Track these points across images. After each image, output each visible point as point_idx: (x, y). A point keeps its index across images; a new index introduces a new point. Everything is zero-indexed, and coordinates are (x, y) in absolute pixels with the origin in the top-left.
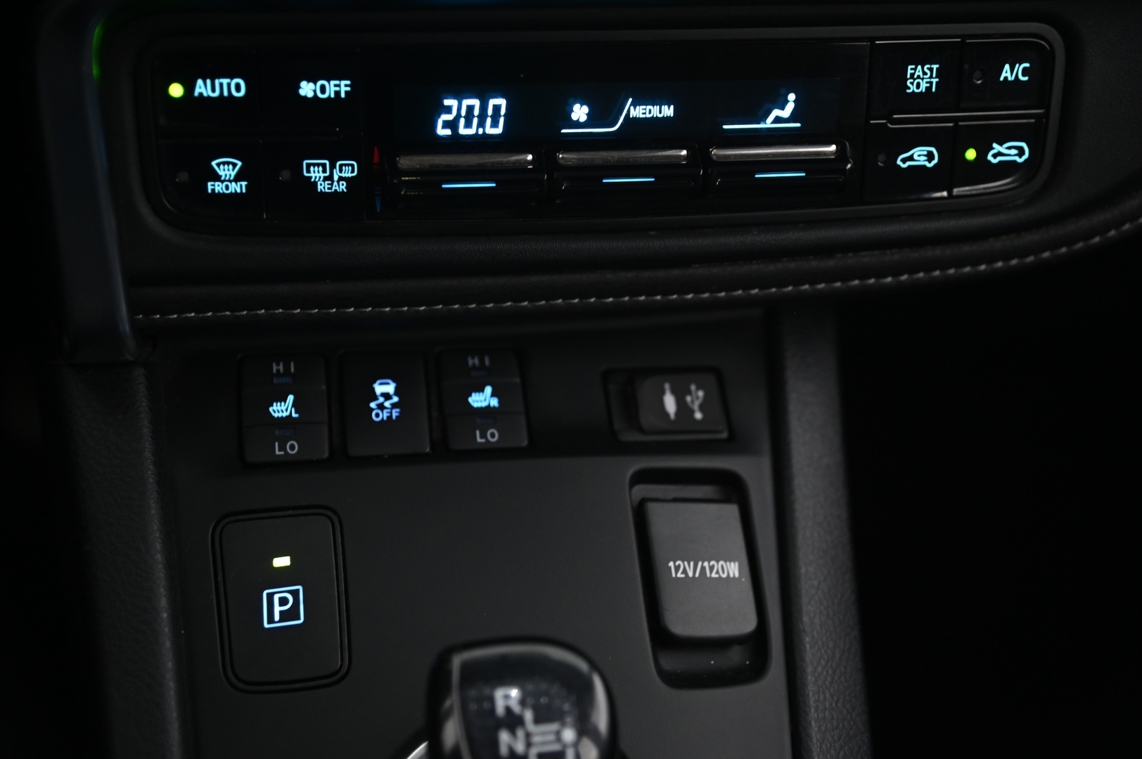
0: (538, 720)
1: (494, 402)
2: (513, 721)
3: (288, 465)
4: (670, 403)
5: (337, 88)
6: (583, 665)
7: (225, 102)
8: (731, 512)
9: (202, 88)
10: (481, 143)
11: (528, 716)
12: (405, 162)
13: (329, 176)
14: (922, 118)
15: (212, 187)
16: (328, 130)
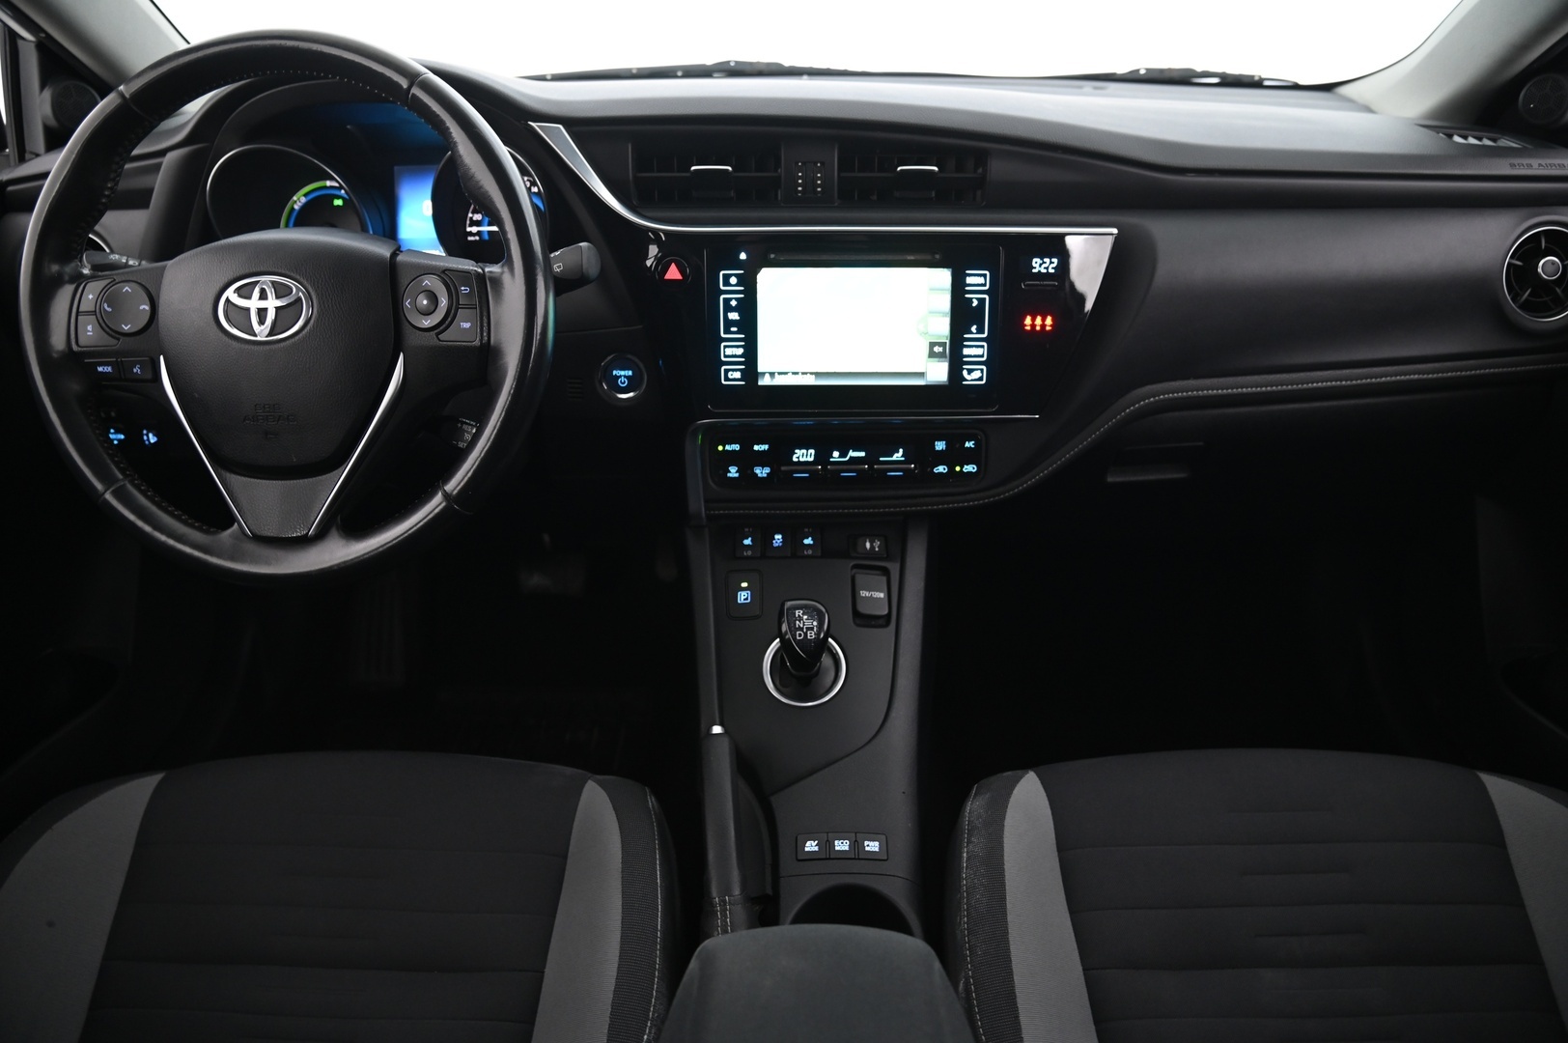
0: (809, 618)
1: (812, 542)
2: (800, 619)
3: (748, 558)
4: (868, 545)
5: (765, 447)
6: (824, 610)
7: (734, 451)
8: (884, 579)
9: (728, 447)
10: (807, 463)
11: (804, 617)
12: (783, 468)
13: (762, 472)
14: (941, 457)
15: (729, 475)
16: (762, 459)
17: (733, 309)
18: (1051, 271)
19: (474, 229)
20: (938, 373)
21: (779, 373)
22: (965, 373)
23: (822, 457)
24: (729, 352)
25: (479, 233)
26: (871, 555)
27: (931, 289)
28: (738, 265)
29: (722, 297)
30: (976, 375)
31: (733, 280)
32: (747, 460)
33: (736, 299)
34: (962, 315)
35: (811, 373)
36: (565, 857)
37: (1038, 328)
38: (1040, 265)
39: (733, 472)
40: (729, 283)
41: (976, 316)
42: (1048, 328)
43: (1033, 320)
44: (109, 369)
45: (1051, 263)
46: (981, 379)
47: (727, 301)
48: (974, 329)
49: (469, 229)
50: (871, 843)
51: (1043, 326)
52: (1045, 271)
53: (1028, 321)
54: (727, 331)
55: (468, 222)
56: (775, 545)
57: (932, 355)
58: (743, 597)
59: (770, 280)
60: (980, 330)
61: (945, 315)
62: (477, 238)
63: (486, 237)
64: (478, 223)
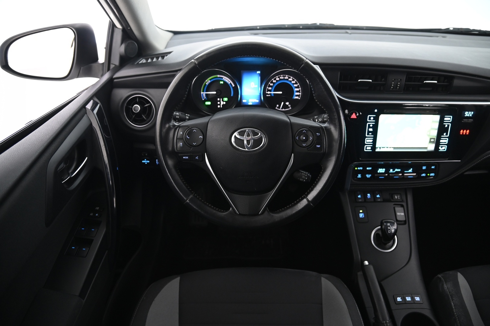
0: (392, 226)
1: (379, 196)
2: (389, 226)
3: (360, 202)
4: (396, 197)
5: (370, 168)
7: (360, 170)
8: (403, 208)
9: (359, 168)
10: (382, 173)
11: (390, 226)
12: (375, 175)
13: (368, 176)
14: (424, 171)
15: (358, 177)
16: (369, 172)
17: (370, 127)
18: (471, 116)
19: (269, 93)
20: (431, 147)
21: (382, 148)
22: (440, 148)
23: (387, 171)
24: (368, 141)
25: (270, 94)
26: (397, 201)
27: (433, 122)
28: (374, 113)
29: (368, 124)
30: (443, 148)
31: (372, 118)
32: (363, 173)
33: (372, 124)
34: (442, 129)
35: (392, 148)
36: (322, 304)
37: (464, 134)
38: (468, 114)
39: (359, 176)
40: (370, 119)
41: (446, 130)
42: (467, 134)
43: (463, 131)
44: (187, 158)
45: (471, 113)
46: (445, 149)
47: (369, 125)
48: (445, 134)
49: (267, 93)
50: (417, 298)
51: (466, 133)
52: (469, 116)
53: (462, 131)
54: (368, 134)
55: (267, 90)
56: (368, 198)
57: (430, 142)
58: (361, 215)
59: (383, 118)
60: (447, 135)
61: (436, 129)
62: (270, 95)
63: (273, 95)
64: (270, 91)
